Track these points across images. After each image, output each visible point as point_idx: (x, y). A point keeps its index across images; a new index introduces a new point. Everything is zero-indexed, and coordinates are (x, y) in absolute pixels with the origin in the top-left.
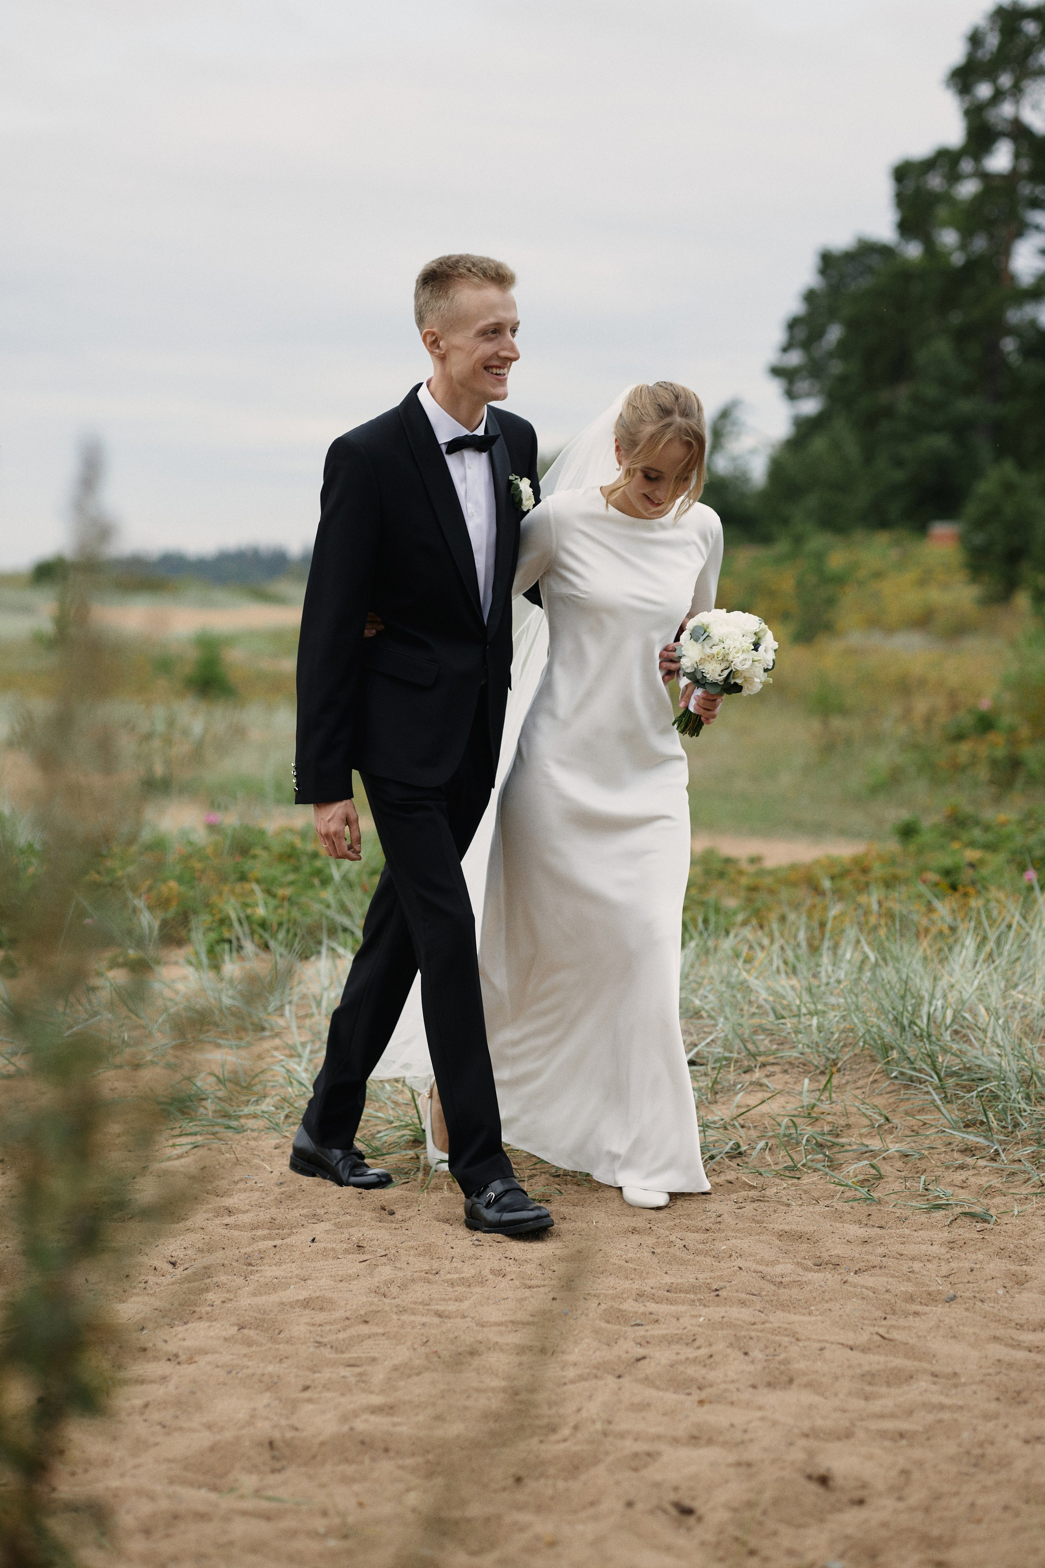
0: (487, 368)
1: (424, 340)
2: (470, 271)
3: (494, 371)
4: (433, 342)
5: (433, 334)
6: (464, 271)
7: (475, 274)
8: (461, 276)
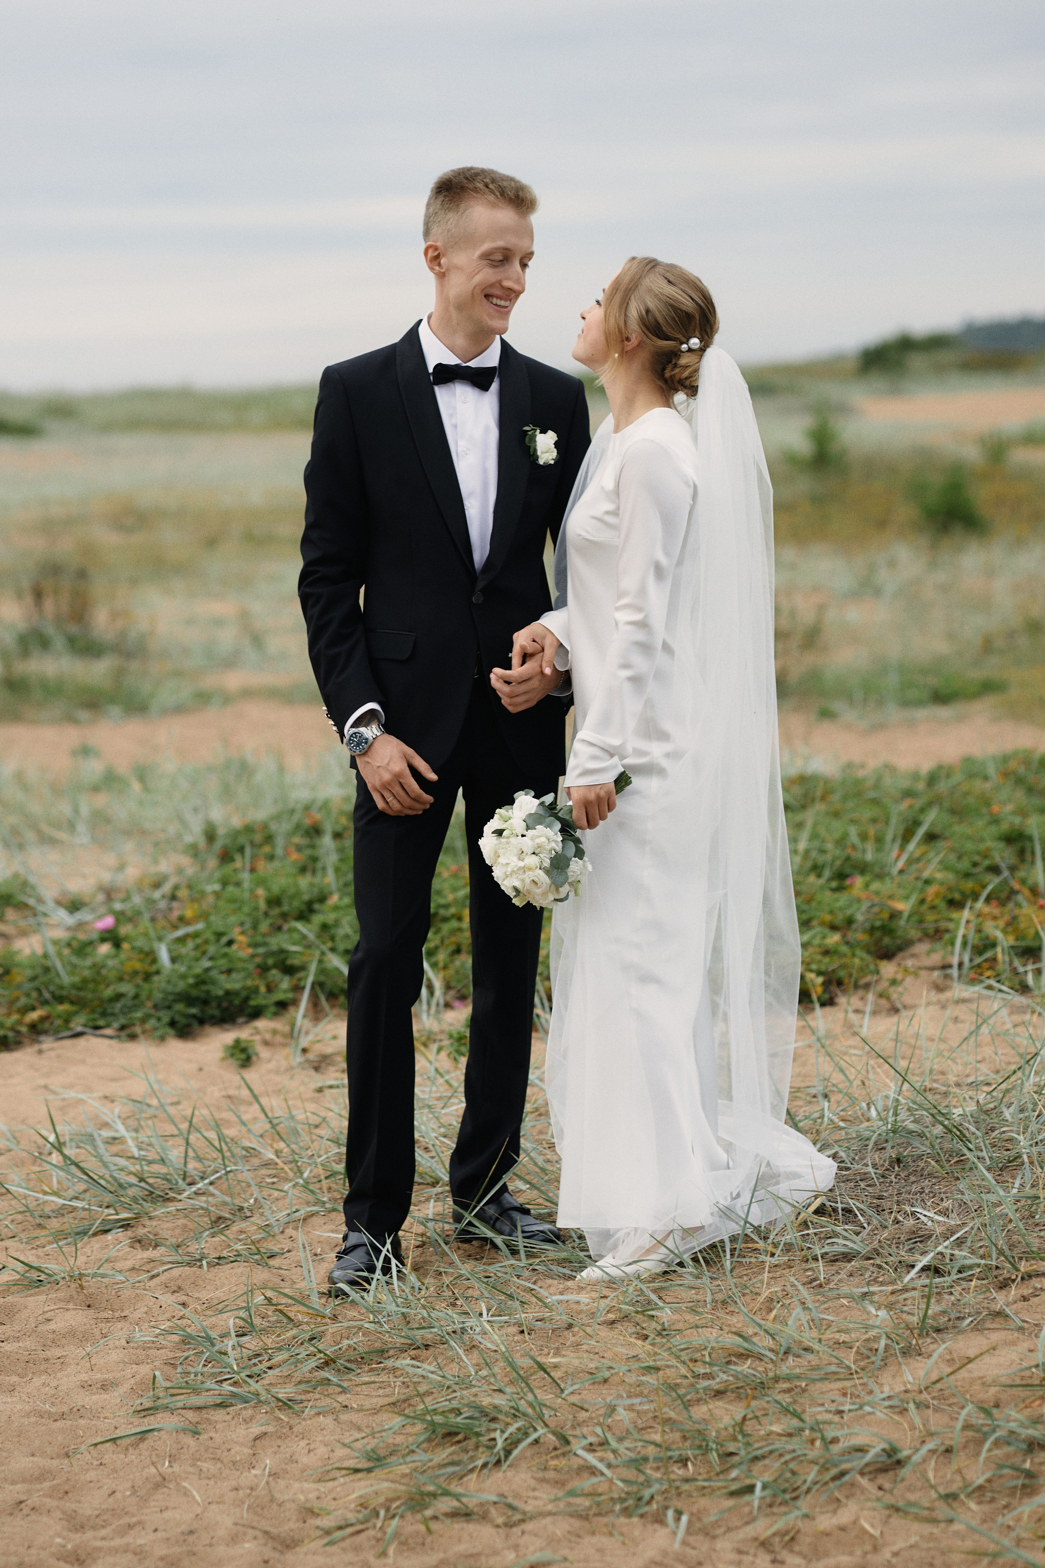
0: (487, 296)
1: (426, 253)
2: (487, 187)
3: (495, 301)
4: (434, 257)
5: (436, 249)
6: (480, 185)
7: (492, 192)
8: (476, 190)
